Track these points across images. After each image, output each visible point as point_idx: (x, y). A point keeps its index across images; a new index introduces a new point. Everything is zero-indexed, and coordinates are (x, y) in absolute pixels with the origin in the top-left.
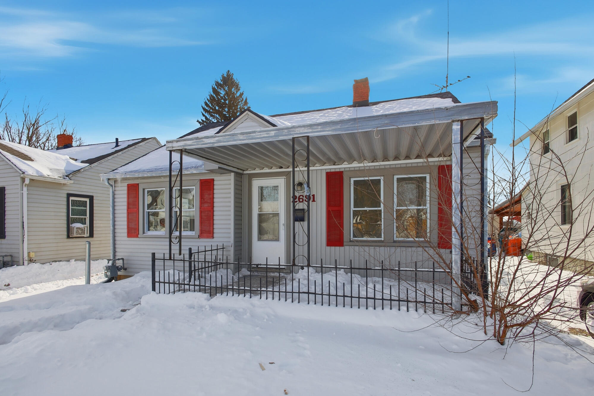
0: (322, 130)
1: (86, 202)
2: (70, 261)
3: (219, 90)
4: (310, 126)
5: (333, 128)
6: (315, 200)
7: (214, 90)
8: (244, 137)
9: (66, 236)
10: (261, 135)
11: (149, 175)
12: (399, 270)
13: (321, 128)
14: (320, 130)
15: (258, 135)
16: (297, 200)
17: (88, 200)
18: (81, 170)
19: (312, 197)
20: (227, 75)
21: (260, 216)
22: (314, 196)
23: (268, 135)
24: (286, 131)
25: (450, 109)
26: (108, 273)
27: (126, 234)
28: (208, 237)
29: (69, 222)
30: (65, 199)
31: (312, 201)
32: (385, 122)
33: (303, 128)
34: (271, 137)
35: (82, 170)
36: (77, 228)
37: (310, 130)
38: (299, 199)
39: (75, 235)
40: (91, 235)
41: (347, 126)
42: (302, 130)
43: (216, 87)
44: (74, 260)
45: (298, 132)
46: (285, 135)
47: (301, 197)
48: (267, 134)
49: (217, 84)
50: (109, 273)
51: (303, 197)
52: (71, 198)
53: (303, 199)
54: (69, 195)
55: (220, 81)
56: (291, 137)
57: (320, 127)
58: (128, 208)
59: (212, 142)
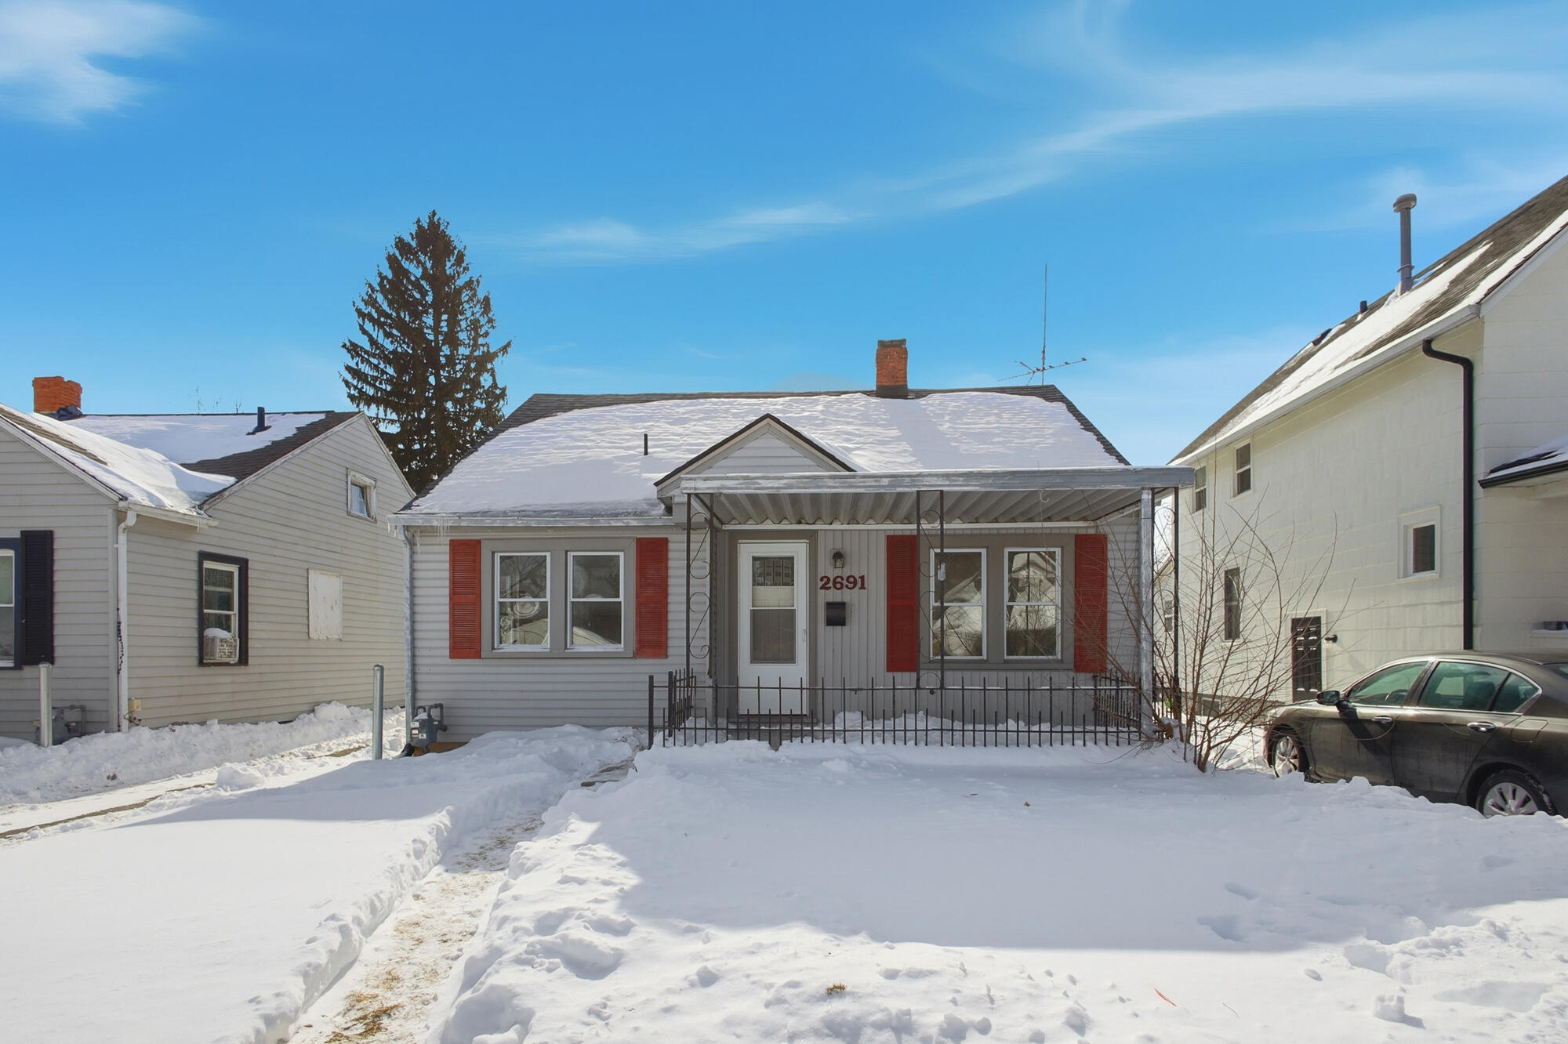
0: (964, 483)
1: (232, 573)
2: (208, 723)
3: (406, 265)
4: (947, 476)
5: (982, 482)
6: (866, 586)
7: (392, 261)
8: (836, 483)
9: (195, 661)
10: (865, 482)
11: (520, 523)
12: (1073, 690)
13: (963, 481)
14: (960, 483)
15: (860, 482)
16: (831, 585)
17: (234, 569)
18: (224, 493)
19: (859, 581)
20: (431, 222)
21: (755, 614)
22: (862, 578)
23: (877, 484)
24: (908, 479)
25: (1140, 471)
26: (422, 736)
27: (447, 652)
28: (655, 656)
29: (203, 622)
30: (195, 567)
31: (860, 588)
32: (1058, 481)
33: (935, 479)
34: (883, 487)
35: (227, 493)
36: (222, 640)
37: (947, 483)
38: (835, 583)
39: (218, 660)
40: (243, 660)
41: (1001, 482)
42: (933, 481)
43: (397, 254)
44: (216, 721)
45: (928, 483)
46: (906, 486)
47: (839, 580)
48: (876, 481)
49: (401, 244)
50: (425, 735)
51: (842, 579)
52: (208, 565)
53: (842, 584)
54: (204, 556)
55: (408, 239)
56: (916, 489)
57: (961, 479)
58: (453, 593)
59: (776, 486)
